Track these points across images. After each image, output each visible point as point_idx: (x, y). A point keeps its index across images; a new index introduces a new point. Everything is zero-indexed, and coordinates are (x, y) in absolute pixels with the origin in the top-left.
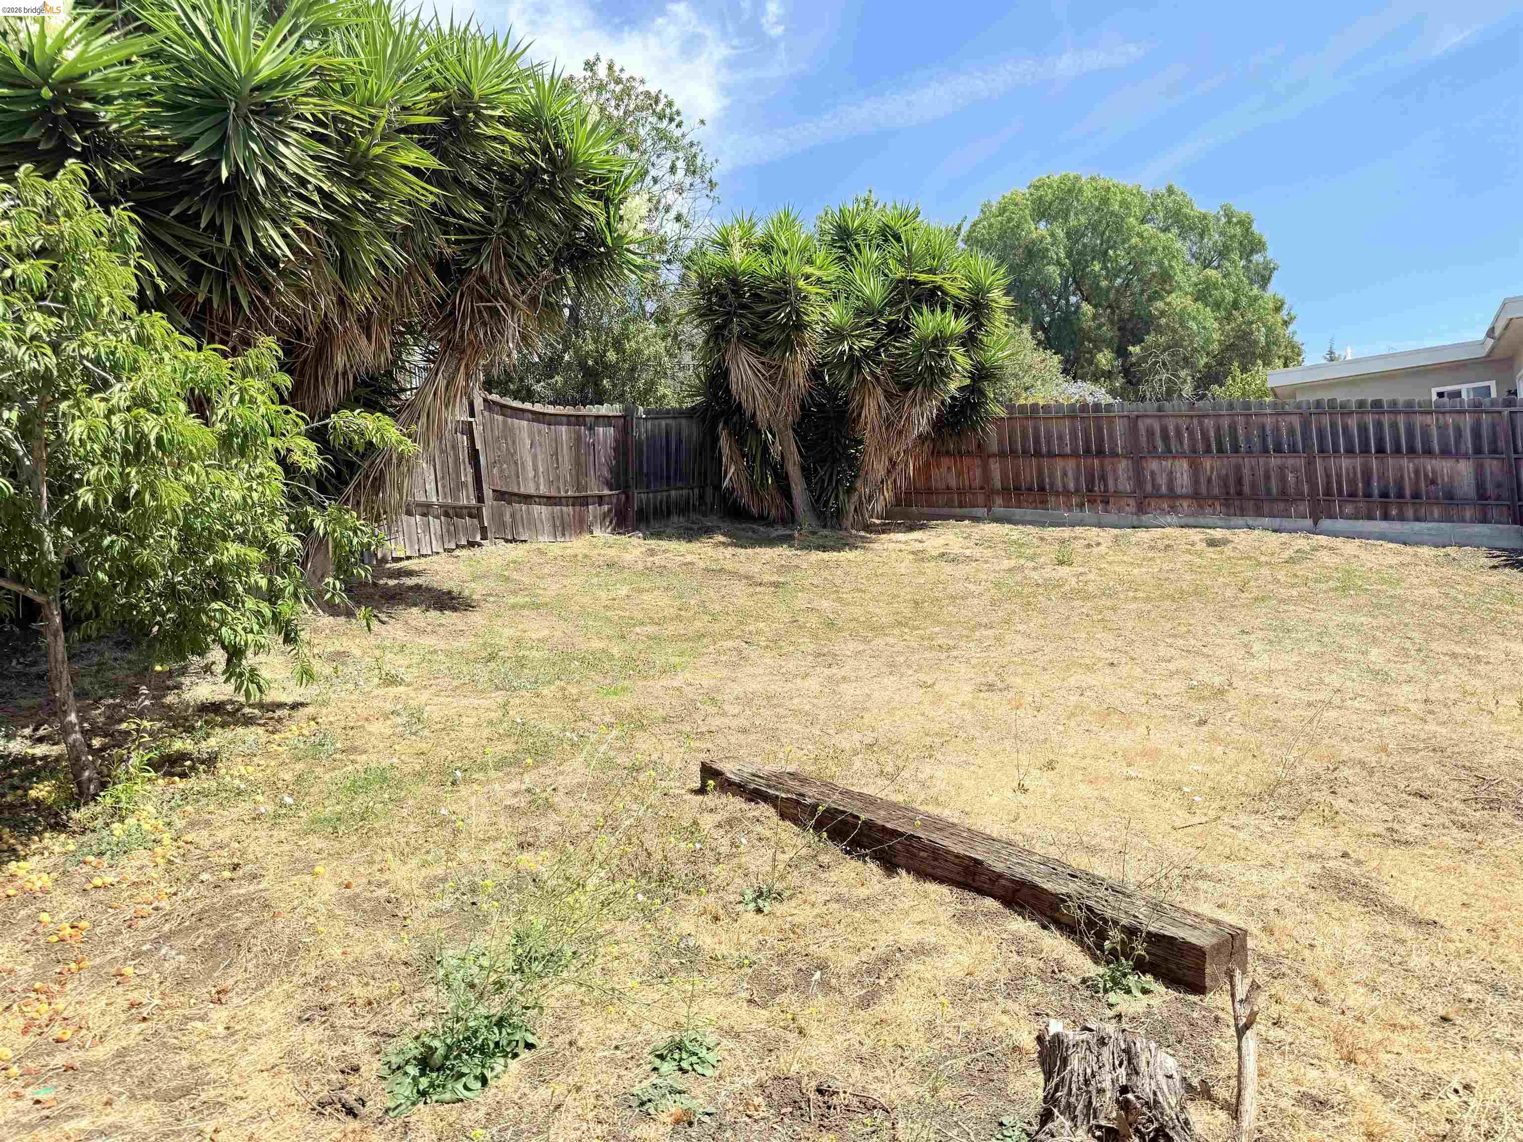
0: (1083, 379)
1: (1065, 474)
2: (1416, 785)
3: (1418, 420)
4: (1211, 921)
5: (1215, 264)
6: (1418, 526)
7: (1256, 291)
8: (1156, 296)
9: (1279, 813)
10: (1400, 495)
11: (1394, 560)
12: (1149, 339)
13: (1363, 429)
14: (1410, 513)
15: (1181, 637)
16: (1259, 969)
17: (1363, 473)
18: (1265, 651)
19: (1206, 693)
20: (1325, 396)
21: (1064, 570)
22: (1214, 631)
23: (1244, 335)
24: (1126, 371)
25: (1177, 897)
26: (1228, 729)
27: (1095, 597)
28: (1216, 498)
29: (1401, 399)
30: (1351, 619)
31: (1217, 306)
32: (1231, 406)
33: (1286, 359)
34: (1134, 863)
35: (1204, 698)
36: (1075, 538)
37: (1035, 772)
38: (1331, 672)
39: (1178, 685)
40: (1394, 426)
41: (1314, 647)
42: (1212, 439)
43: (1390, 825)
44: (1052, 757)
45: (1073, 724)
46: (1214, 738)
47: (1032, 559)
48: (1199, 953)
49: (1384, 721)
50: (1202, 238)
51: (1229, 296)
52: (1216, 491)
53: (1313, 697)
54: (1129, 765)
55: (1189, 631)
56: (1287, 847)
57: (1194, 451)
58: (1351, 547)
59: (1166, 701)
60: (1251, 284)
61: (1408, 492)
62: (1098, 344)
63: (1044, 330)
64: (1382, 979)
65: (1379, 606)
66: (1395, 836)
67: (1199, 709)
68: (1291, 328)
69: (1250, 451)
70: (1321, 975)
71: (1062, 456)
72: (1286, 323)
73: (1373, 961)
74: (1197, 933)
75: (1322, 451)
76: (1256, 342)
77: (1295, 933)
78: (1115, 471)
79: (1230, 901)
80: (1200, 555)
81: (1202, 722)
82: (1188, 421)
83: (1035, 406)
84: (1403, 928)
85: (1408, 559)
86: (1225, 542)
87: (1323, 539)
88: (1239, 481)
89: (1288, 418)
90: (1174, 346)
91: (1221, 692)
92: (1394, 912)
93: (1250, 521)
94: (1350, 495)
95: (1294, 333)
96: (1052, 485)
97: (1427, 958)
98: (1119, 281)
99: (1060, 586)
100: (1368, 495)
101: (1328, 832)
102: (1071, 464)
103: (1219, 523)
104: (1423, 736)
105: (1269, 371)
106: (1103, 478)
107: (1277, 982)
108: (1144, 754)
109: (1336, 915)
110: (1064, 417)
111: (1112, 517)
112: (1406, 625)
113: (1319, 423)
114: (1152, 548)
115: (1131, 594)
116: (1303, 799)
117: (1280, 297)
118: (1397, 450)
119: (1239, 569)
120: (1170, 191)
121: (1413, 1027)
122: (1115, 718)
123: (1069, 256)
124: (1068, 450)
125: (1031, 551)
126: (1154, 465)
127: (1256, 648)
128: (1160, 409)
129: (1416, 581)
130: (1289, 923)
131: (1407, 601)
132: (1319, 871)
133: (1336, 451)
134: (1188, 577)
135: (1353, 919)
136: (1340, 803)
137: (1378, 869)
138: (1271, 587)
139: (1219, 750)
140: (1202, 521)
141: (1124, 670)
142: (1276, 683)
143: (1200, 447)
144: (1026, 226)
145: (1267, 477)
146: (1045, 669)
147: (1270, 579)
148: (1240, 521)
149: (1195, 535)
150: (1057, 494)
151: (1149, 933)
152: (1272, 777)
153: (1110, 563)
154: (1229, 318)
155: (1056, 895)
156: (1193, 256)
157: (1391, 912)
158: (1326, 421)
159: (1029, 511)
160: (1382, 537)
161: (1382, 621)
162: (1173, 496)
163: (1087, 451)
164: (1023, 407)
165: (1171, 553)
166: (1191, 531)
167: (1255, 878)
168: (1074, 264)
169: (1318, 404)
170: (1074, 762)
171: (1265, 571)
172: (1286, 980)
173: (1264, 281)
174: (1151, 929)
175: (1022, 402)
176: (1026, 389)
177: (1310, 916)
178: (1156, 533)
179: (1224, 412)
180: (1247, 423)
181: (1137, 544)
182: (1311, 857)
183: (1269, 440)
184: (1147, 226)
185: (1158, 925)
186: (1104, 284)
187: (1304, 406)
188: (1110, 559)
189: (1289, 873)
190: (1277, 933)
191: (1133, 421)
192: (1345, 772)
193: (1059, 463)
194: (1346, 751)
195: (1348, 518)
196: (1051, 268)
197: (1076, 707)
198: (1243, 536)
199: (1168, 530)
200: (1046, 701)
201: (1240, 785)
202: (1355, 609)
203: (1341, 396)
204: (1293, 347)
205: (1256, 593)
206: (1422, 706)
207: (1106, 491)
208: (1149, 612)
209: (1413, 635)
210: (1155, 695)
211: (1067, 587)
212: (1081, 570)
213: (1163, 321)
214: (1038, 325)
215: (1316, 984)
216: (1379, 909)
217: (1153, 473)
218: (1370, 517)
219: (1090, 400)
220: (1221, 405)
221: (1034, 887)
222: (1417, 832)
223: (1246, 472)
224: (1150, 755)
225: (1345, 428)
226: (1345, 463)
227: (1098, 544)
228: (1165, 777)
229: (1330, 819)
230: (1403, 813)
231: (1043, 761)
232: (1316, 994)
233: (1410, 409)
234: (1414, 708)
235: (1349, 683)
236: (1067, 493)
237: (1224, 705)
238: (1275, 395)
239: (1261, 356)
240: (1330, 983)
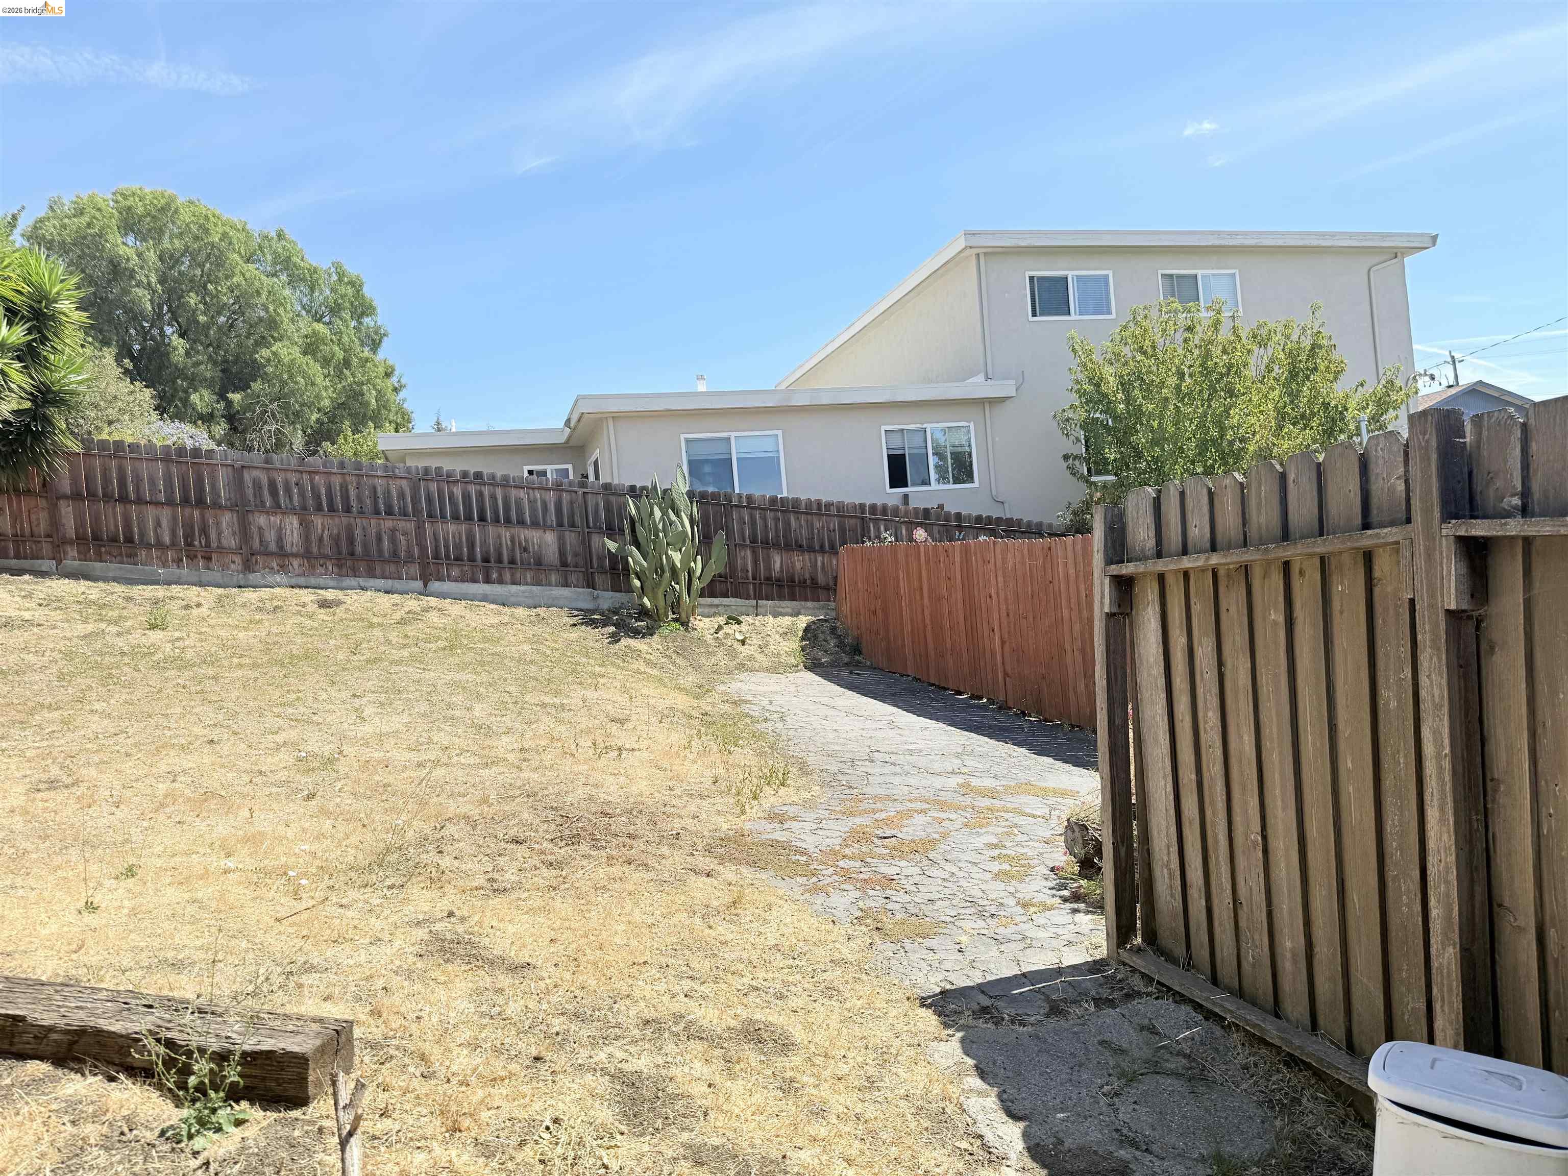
0: (182, 420)
1: (158, 524)
2: (512, 832)
3: (514, 493)
4: (315, 1020)
5: (327, 319)
6: (514, 588)
7: (366, 353)
8: (263, 342)
9: (388, 882)
10: (500, 561)
11: (495, 620)
12: (256, 386)
13: (466, 497)
14: (507, 576)
15: (290, 705)
16: (367, 1059)
17: (467, 539)
18: (378, 714)
19: (316, 764)
20: (433, 463)
21: (156, 636)
22: (324, 696)
23: (355, 395)
24: (231, 418)
25: (279, 1001)
26: (338, 800)
27: (193, 665)
28: (326, 557)
29: (499, 474)
30: (458, 677)
31: (326, 362)
32: (342, 465)
33: (397, 424)
34: (230, 970)
35: (313, 770)
36: (172, 598)
37: (110, 883)
38: (440, 730)
39: (285, 758)
40: (493, 497)
41: (423, 707)
42: (324, 497)
43: (490, 875)
44: (132, 860)
45: (162, 817)
46: (324, 812)
47: (116, 623)
48: (300, 1061)
49: (485, 773)
50: (313, 291)
51: (340, 355)
52: (328, 551)
53: (423, 757)
54: (228, 855)
55: (298, 699)
56: (395, 918)
57: (304, 508)
58: (456, 609)
59: (272, 778)
60: (362, 345)
61: (505, 558)
62: (194, 382)
63: (132, 358)
64: (483, 1035)
65: (482, 663)
66: (495, 886)
67: (306, 782)
68: (402, 394)
69: (361, 512)
70: (427, 1048)
71: (157, 504)
72: (395, 390)
73: (475, 1018)
74: (299, 1038)
75: (430, 516)
76: (367, 404)
77: (403, 1009)
78: (218, 524)
79: (337, 991)
80: (311, 617)
81: (311, 796)
82: (298, 475)
83: (119, 445)
84: (501, 977)
85: (506, 619)
86: (337, 603)
87: (433, 601)
88: (351, 541)
89: (398, 482)
90: (281, 397)
91: (331, 761)
92: (494, 963)
93: (362, 581)
94: (456, 559)
95: (404, 400)
96: (142, 535)
97: (522, 1002)
98: (222, 319)
99: (153, 654)
100: (472, 559)
101: (435, 893)
102: (165, 514)
103: (332, 583)
104: (519, 783)
105: (380, 434)
106: (204, 531)
107: (384, 1068)
108: (246, 840)
109: (442, 979)
110: (156, 460)
111: (215, 575)
112: (505, 680)
113: (427, 490)
114: (259, 609)
115: (235, 660)
116: (411, 863)
117: (390, 363)
118: (496, 520)
119: (351, 631)
120: (280, 236)
121: (511, 1075)
122: (213, 804)
123: (162, 282)
124: (162, 497)
125: (116, 613)
126: (262, 520)
127: (369, 711)
128: (267, 461)
129: (512, 639)
130: (396, 999)
131: (506, 657)
132: (426, 937)
133: (443, 516)
134: (299, 640)
135: (457, 980)
136: (446, 862)
137: (480, 923)
138: (382, 648)
139: (328, 823)
140: (313, 581)
141: (226, 749)
142: (387, 747)
143: (310, 502)
144: (110, 237)
145: (379, 539)
146: (128, 755)
147: (382, 640)
148: (353, 582)
149: (307, 596)
150: (149, 546)
151: (245, 1054)
152: (382, 845)
153: (213, 627)
154: (340, 376)
155: (127, 1037)
156: (304, 307)
157: (491, 963)
158: (434, 487)
159: (113, 566)
160: (485, 598)
161: (484, 677)
162: (282, 554)
163: (185, 500)
164: (103, 444)
165: (280, 615)
166: (303, 592)
167: (363, 958)
168: (170, 292)
169: (426, 470)
170: (159, 862)
171: (377, 632)
172: (394, 1061)
173: (375, 346)
174: (247, 1048)
175: (104, 436)
176: (110, 423)
177: (418, 987)
178: (265, 593)
179: (335, 470)
180: (358, 483)
181: (244, 605)
182: (418, 923)
183: (381, 501)
184: (251, 266)
185: (254, 1040)
186: (202, 319)
187: (413, 470)
188: (212, 622)
189: (397, 943)
190: (384, 1015)
191: (238, 472)
192: (451, 829)
193: (151, 513)
194: (452, 807)
195: (455, 580)
196: (140, 292)
197: (166, 796)
198: (355, 597)
199: (277, 590)
200: (128, 793)
201: (350, 859)
202: (462, 667)
203: (448, 465)
204: (403, 414)
205: (368, 655)
206: (519, 755)
207: (208, 545)
208: (256, 680)
209: (512, 689)
210: (260, 772)
211: (160, 655)
212: (177, 634)
213: (270, 369)
214: (124, 351)
215: (423, 1057)
216: (480, 963)
217: (260, 528)
218: (475, 581)
219: (189, 444)
220: (332, 463)
221: (99, 1033)
222: (513, 878)
223: (358, 533)
224: (253, 840)
225: (451, 496)
226: (452, 528)
227: (199, 605)
228: (269, 863)
229: (437, 880)
230: (502, 861)
231: (121, 868)
232: (422, 1069)
233: (505, 483)
234: (511, 757)
235: (456, 739)
236: (160, 545)
237: (334, 775)
238: (387, 459)
239: (371, 419)
240: (435, 1053)
